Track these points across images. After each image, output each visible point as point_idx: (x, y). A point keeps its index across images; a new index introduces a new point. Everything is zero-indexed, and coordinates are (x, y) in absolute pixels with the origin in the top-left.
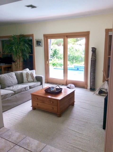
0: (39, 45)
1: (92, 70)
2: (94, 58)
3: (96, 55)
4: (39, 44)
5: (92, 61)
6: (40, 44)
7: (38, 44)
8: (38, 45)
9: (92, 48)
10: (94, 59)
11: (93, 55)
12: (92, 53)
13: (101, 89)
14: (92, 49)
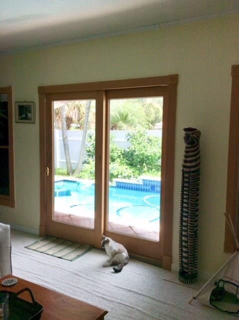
0: (26, 118)
1: (185, 205)
2: (193, 164)
3: (198, 153)
4: (27, 115)
5: (186, 175)
6: (29, 115)
7: (24, 116)
8: (22, 119)
9: (186, 130)
10: (192, 169)
11: (191, 154)
12: (187, 148)
13: (221, 284)
14: (184, 132)
